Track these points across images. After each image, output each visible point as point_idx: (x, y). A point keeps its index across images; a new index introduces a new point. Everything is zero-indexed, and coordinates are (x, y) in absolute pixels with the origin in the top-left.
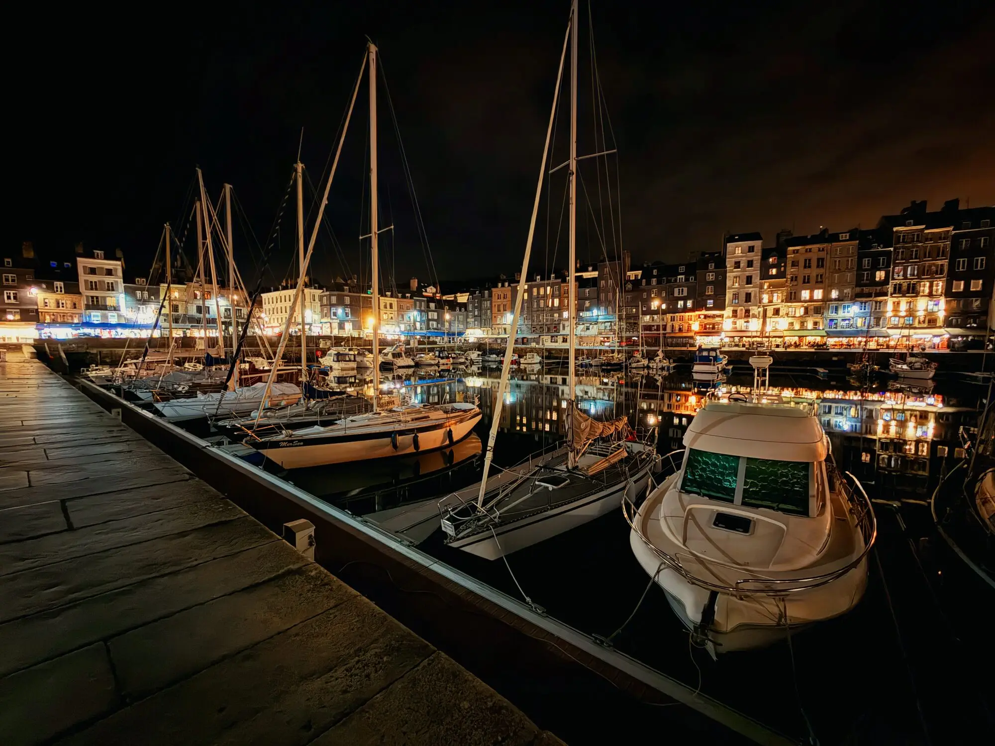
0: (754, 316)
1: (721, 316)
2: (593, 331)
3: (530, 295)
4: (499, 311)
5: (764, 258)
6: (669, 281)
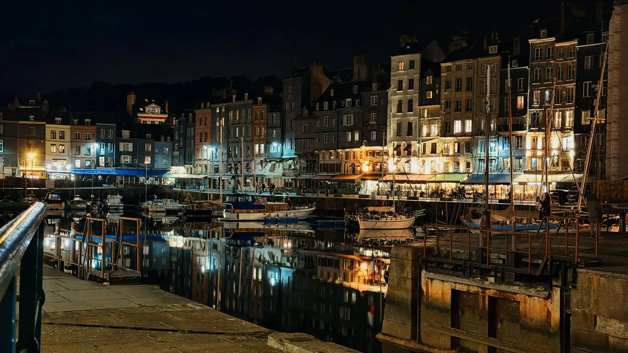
0: (415, 155)
2: (279, 171)
3: (227, 121)
4: (201, 141)
5: (423, 77)
6: (339, 106)
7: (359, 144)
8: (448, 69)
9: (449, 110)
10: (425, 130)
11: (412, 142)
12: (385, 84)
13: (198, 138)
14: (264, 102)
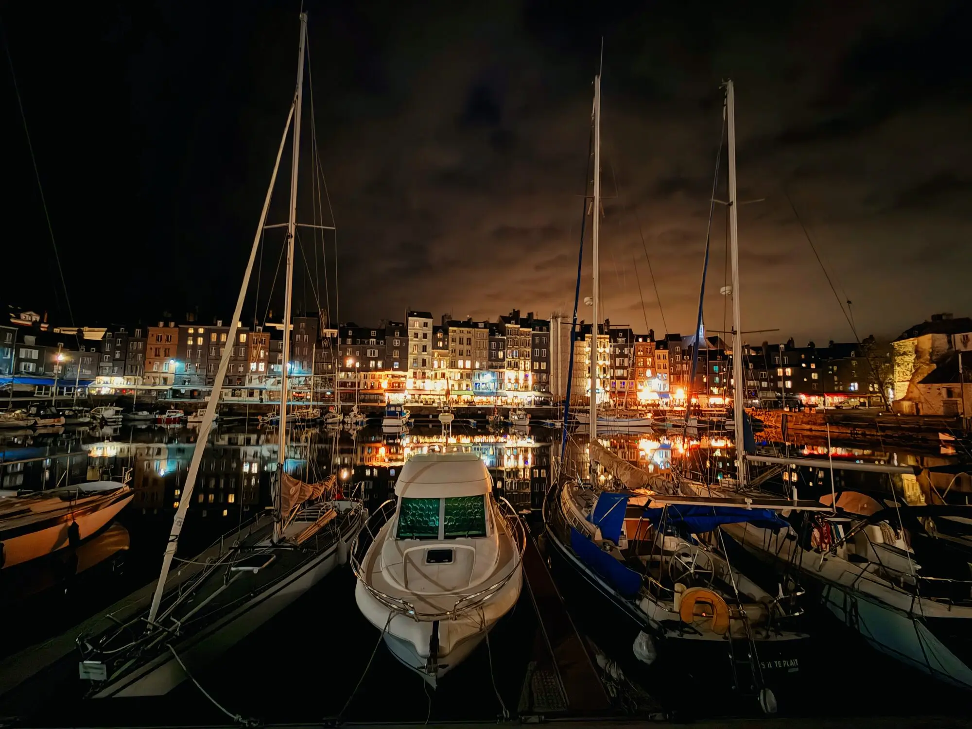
0: (428, 378)
1: (405, 377)
4: (157, 356)
5: (434, 333)
6: (362, 343)
7: (381, 370)
8: (454, 331)
9: (454, 354)
10: (436, 363)
11: (426, 371)
12: (405, 333)
13: (151, 353)
14: (264, 331)
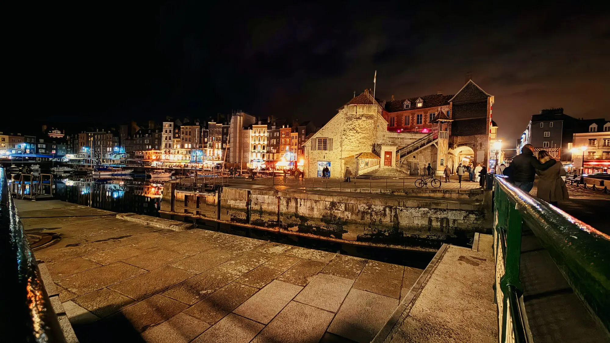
0: (172, 154)
1: (161, 153)
2: (118, 157)
3: (94, 138)
4: (81, 145)
5: (174, 130)
6: (143, 136)
7: (151, 150)
8: (183, 128)
9: (183, 141)
10: (175, 146)
11: (171, 150)
12: (161, 131)
13: (80, 144)
14: (111, 133)
